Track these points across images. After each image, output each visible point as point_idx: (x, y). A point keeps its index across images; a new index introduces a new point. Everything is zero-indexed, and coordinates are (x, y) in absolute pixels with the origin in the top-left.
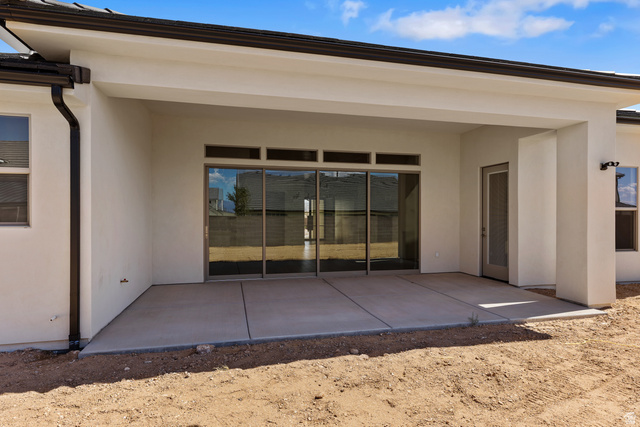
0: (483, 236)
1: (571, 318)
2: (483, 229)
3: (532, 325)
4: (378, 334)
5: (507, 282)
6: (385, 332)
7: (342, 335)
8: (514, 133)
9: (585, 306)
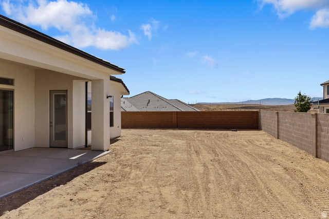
0: (50, 126)
1: (103, 156)
2: (51, 123)
3: (95, 160)
4: (49, 179)
5: (67, 148)
6: (52, 177)
7: (35, 184)
8: (70, 78)
9: (103, 151)
